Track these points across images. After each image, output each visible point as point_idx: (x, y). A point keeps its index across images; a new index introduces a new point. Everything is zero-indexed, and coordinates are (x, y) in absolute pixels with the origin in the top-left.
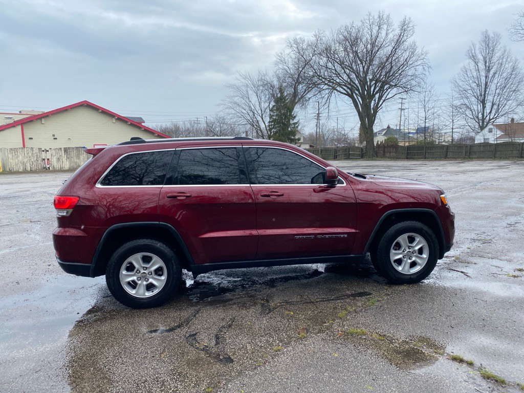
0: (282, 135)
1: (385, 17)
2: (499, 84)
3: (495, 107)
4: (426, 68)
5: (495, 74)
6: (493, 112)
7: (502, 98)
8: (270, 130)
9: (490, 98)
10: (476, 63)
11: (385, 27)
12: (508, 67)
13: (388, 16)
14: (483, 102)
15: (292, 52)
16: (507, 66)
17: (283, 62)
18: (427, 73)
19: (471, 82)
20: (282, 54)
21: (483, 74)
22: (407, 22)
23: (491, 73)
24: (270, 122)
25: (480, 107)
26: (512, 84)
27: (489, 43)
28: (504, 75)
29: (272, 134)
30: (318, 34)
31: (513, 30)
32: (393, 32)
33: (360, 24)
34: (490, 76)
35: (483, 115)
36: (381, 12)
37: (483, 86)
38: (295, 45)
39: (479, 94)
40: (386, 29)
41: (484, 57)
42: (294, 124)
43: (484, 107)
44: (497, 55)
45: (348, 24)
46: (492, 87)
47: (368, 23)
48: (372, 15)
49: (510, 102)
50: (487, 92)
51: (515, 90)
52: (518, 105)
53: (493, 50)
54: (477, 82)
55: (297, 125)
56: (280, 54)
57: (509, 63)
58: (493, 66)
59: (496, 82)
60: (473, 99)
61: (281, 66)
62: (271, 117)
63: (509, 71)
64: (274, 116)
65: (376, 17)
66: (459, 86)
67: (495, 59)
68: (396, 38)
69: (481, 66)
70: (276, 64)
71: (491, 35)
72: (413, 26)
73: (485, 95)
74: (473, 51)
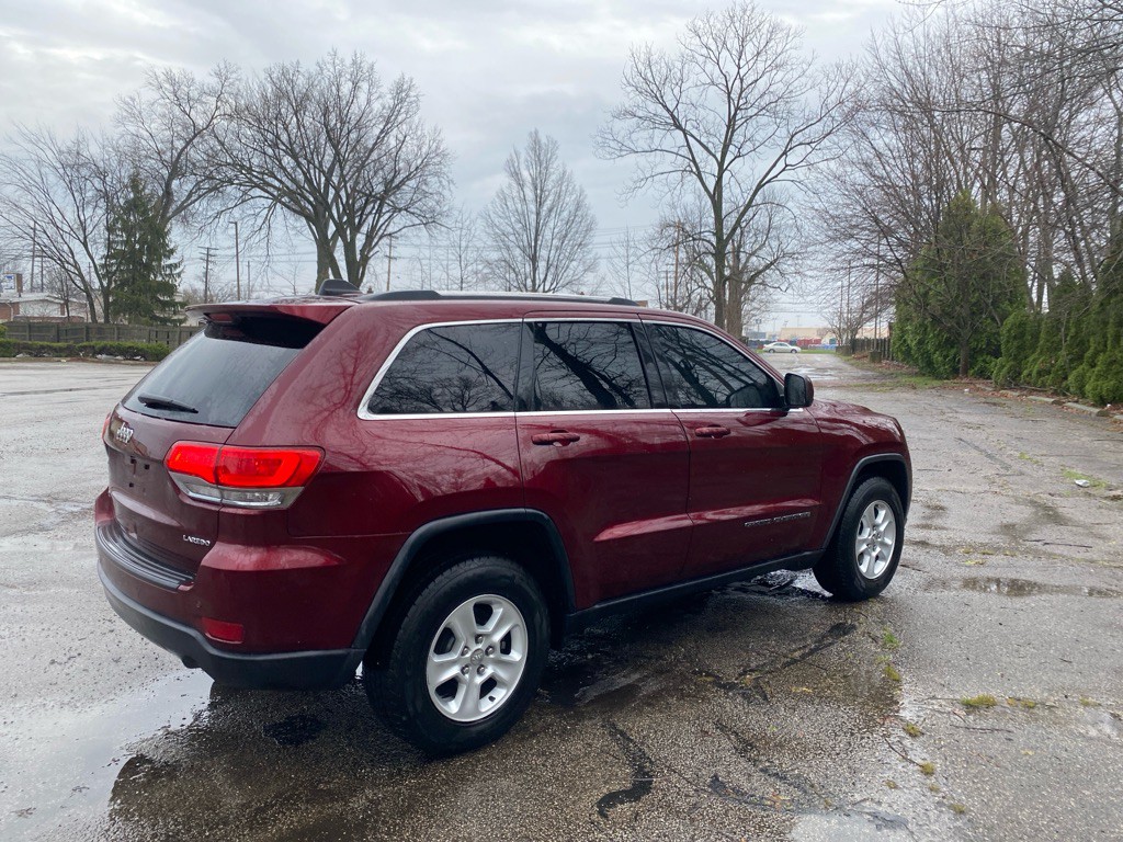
0: (140, 290)
1: (365, 67)
2: (556, 230)
3: (552, 270)
4: (445, 183)
5: (550, 210)
6: (549, 278)
7: (562, 255)
8: (108, 275)
9: (543, 253)
10: (521, 186)
11: (365, 86)
12: (570, 200)
13: (372, 68)
14: (534, 259)
15: (161, 101)
16: (567, 199)
17: (137, 117)
18: (446, 193)
19: (513, 220)
20: (133, 100)
21: (533, 207)
22: (405, 87)
23: (545, 207)
24: (107, 257)
25: (528, 269)
26: (577, 232)
27: (540, 154)
28: (565, 214)
29: (113, 285)
30: (224, 72)
31: (600, 139)
32: (380, 101)
33: (314, 69)
34: (543, 214)
35: (534, 281)
36: (358, 55)
37: (533, 231)
38: (167, 86)
39: (526, 244)
40: (366, 91)
41: (533, 179)
42: (170, 266)
43: (535, 269)
44: (553, 177)
45: (287, 64)
46: (548, 234)
47: (332, 70)
48: (340, 55)
49: (574, 263)
50: (539, 242)
51: (580, 244)
52: (585, 271)
53: (547, 168)
54: (523, 221)
55: (178, 271)
56: (128, 100)
57: (571, 194)
58: (547, 197)
59: (551, 225)
60: (517, 252)
61: (132, 129)
62: (109, 244)
63: (572, 208)
64: (117, 242)
65: (348, 62)
66: (493, 225)
67: (549, 185)
68: (386, 113)
69: (530, 194)
70: (120, 121)
71: (544, 140)
72: (416, 96)
73: (535, 247)
74: (516, 165)
